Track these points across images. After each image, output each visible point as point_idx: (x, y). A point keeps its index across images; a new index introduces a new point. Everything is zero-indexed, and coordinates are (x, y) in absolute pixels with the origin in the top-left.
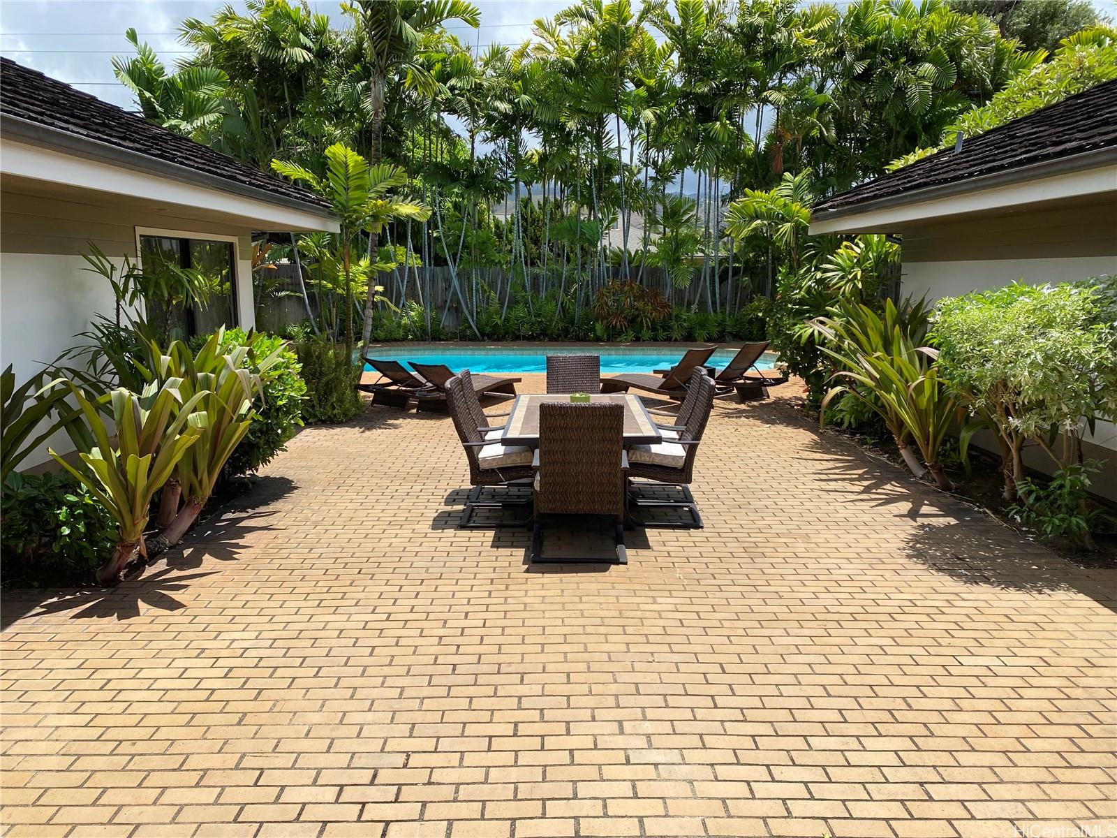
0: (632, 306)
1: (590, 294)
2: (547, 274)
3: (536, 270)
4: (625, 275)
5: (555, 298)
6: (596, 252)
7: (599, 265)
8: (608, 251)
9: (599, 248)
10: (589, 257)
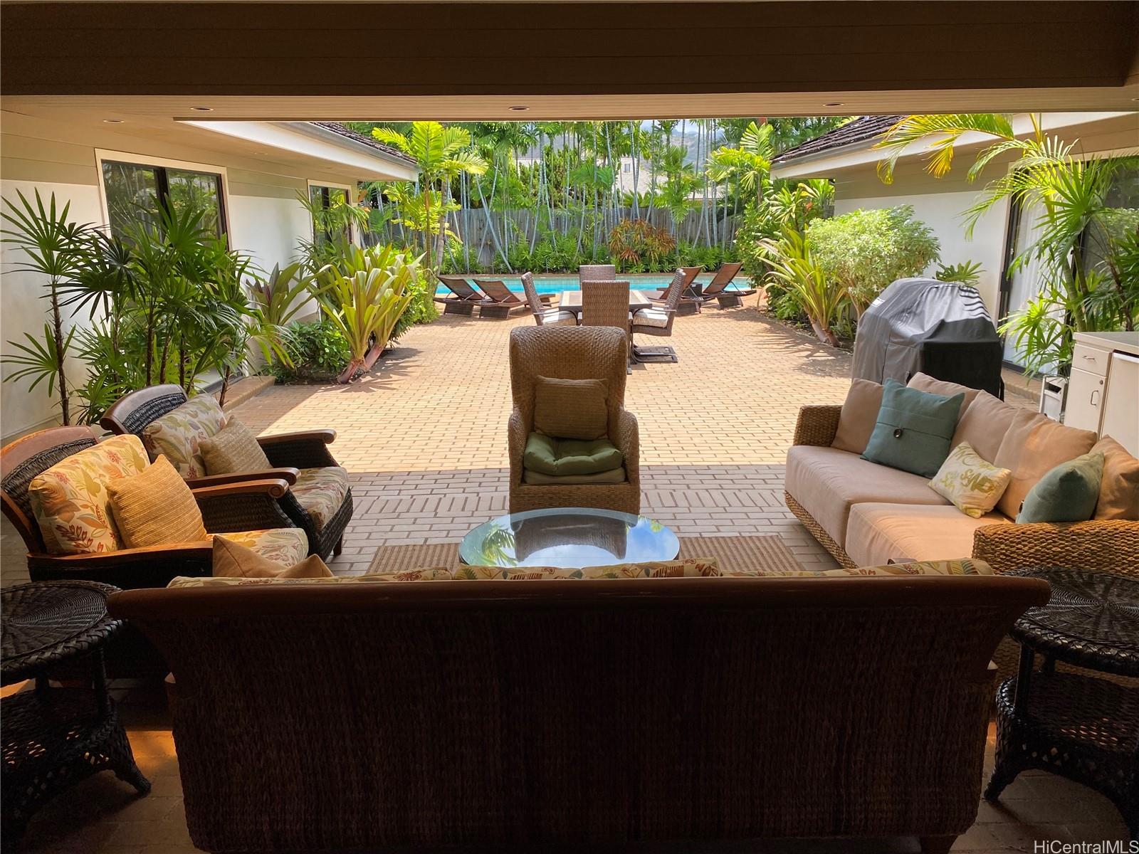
0: (642, 242)
1: (606, 232)
2: (568, 215)
3: (559, 212)
4: (636, 214)
5: (575, 236)
6: (610, 195)
7: (613, 206)
8: (621, 194)
9: (613, 192)
10: (604, 199)
